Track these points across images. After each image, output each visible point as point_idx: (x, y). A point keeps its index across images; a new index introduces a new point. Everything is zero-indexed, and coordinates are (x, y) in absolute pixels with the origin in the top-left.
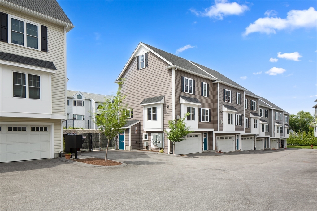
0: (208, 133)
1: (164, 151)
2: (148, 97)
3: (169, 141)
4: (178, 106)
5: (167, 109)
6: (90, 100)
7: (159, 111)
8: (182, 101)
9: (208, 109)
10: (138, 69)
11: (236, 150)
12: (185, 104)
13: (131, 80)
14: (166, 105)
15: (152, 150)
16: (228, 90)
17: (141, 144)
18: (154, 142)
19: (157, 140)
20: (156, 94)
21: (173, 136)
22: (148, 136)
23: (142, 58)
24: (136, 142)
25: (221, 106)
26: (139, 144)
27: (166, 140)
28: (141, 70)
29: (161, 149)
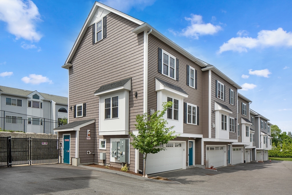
0: (194, 141)
1: (129, 169)
2: (106, 83)
3: (137, 152)
4: (153, 95)
5: (135, 99)
6: (50, 102)
7: (122, 103)
8: (160, 86)
9: (196, 106)
10: (94, 43)
11: (227, 164)
12: (163, 91)
13: (84, 61)
14: (134, 93)
15: (112, 165)
16: (221, 84)
17: (96, 156)
18: (114, 153)
19: (118, 149)
20: (119, 77)
21: (144, 143)
22: (106, 143)
23: (99, 25)
24: (88, 153)
25: (213, 103)
26: (92, 156)
27: (132, 150)
28: (98, 44)
29: (124, 164)
